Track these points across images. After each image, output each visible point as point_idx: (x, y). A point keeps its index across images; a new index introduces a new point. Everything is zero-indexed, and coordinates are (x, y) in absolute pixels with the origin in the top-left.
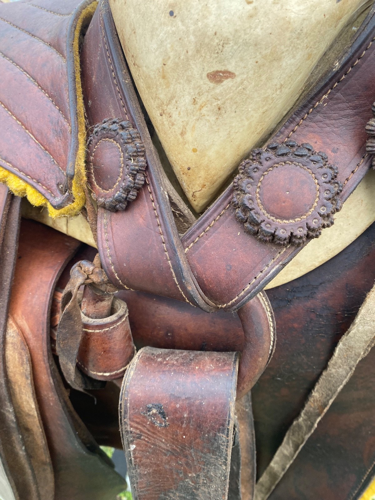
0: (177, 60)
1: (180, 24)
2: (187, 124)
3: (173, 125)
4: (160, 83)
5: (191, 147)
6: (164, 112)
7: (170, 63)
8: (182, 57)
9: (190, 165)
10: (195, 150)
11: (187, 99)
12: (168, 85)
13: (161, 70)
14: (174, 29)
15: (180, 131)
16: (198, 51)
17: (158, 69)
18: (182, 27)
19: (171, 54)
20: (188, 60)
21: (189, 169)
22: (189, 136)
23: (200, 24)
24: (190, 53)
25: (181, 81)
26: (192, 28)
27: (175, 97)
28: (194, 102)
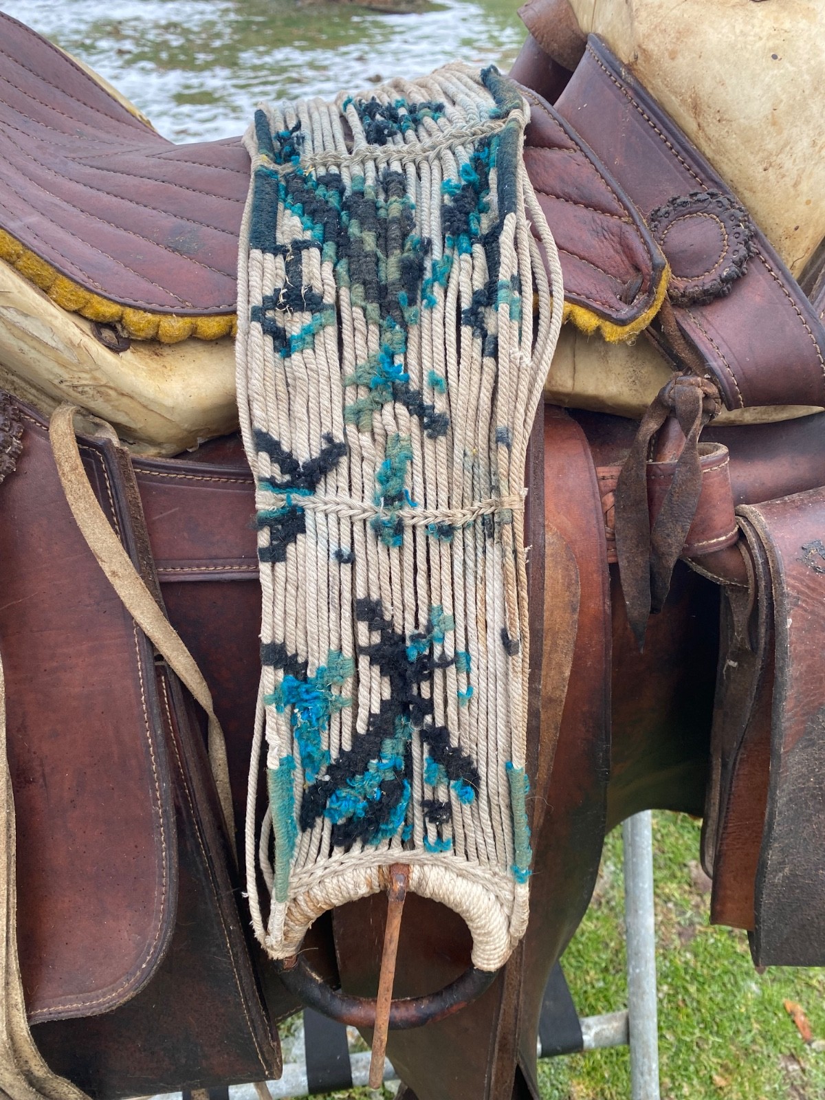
0: (791, 102)
1: (788, 65)
2: (804, 171)
3: (784, 176)
4: (769, 132)
5: (805, 199)
6: (771, 165)
7: (782, 107)
8: (798, 98)
9: (798, 223)
10: (808, 202)
11: (806, 142)
12: (780, 132)
13: (770, 117)
14: (782, 71)
15: (793, 182)
16: (816, 89)
17: (766, 117)
18: (791, 69)
19: (784, 97)
20: (805, 99)
21: (796, 229)
22: (804, 187)
23: (812, 62)
24: (807, 92)
25: (798, 123)
26: (804, 67)
27: (789, 143)
28: (814, 143)
